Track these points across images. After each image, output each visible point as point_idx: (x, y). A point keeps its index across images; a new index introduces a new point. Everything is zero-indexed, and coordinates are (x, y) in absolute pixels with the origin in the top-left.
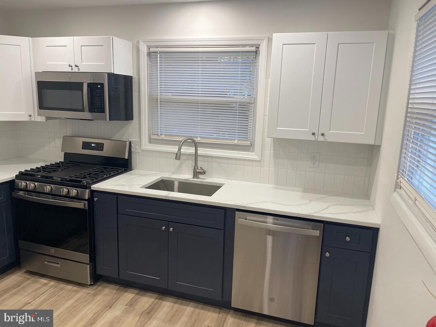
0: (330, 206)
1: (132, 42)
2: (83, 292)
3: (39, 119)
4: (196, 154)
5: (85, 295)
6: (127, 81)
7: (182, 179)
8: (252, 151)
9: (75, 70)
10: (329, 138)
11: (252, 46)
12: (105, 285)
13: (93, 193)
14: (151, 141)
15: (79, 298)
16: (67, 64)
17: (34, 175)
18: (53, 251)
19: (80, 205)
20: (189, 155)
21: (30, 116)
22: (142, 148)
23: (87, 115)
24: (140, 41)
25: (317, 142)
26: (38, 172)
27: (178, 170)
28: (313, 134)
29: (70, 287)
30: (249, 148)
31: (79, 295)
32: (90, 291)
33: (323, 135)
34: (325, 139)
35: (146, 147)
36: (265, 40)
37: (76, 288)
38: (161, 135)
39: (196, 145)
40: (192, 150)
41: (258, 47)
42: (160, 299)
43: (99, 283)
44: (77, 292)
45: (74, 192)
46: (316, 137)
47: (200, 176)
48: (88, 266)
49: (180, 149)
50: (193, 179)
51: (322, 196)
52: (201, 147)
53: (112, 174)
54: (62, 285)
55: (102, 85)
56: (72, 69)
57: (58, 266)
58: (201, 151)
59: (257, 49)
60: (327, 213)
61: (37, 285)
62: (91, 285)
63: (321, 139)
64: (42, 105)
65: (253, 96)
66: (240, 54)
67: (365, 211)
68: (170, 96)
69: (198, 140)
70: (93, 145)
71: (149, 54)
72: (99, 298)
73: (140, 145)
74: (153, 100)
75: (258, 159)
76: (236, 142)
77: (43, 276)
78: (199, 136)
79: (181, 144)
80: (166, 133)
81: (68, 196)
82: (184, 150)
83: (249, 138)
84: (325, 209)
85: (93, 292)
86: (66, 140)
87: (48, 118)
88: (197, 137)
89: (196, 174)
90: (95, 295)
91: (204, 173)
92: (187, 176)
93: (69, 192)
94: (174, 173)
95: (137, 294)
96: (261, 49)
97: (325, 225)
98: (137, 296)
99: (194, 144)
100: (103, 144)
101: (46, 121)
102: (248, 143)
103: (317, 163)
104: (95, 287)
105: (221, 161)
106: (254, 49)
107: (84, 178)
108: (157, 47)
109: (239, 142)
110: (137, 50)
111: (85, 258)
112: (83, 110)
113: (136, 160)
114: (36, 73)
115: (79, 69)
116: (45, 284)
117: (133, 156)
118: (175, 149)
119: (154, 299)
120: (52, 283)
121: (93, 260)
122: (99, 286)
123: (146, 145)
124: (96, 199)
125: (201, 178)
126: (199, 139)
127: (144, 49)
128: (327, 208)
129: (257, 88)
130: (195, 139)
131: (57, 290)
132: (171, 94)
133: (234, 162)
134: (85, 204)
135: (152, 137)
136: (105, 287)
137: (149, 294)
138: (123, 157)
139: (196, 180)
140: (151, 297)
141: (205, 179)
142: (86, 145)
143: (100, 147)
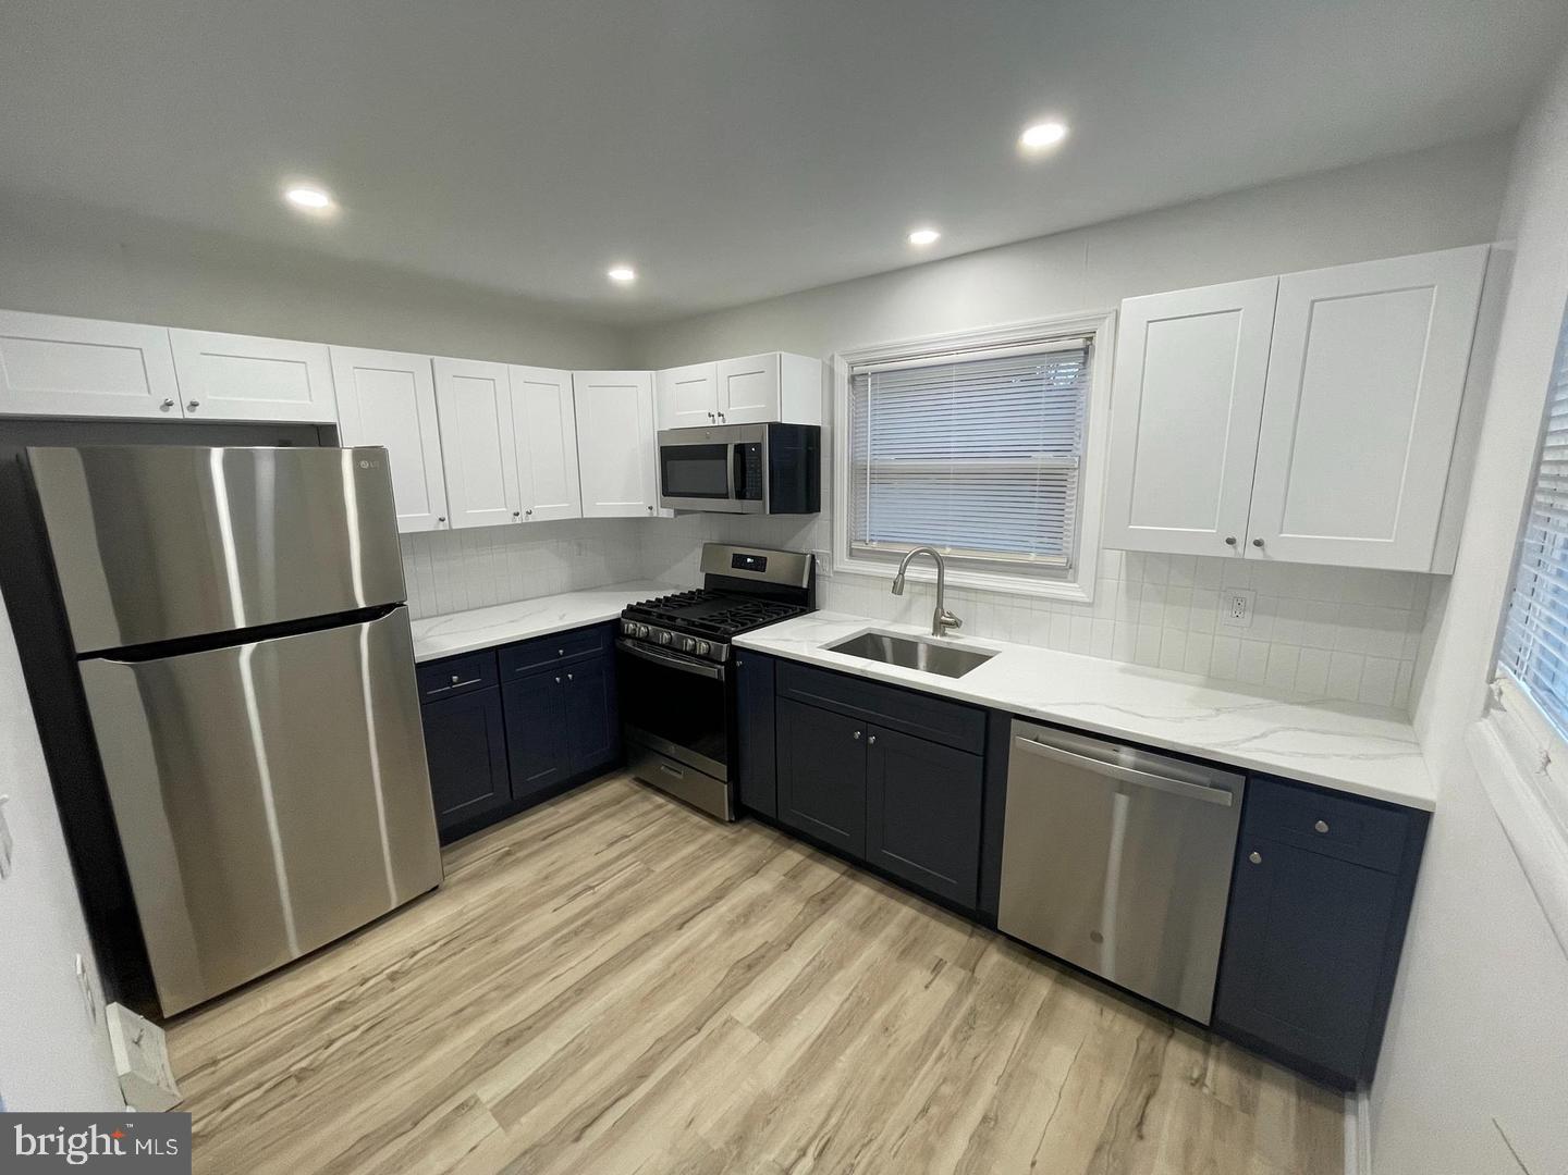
0: (1274, 731)
1: (820, 361)
2: (716, 833)
3: (667, 513)
4: (940, 585)
5: (717, 839)
6: (811, 435)
7: (910, 636)
8: (1072, 579)
9: (719, 422)
10: (1277, 553)
11: (1075, 336)
12: (757, 826)
13: (737, 651)
14: (852, 554)
15: (709, 842)
16: (707, 412)
17: (649, 613)
18: (672, 749)
19: (713, 672)
20: (927, 584)
21: (651, 508)
22: (835, 569)
23: (732, 504)
24: (837, 357)
25: (1241, 562)
26: (656, 606)
27: (903, 616)
28: (1231, 541)
29: (696, 819)
30: (1065, 572)
31: (709, 837)
32: (726, 834)
33: (1258, 543)
34: (1265, 555)
35: (842, 566)
36: (1107, 321)
37: (705, 822)
38: (872, 541)
39: (940, 563)
40: (931, 574)
41: (1092, 338)
42: (852, 877)
43: (747, 821)
44: (706, 830)
45: (703, 647)
46: (1240, 549)
47: (948, 631)
48: (726, 786)
49: (902, 573)
50: (931, 637)
51: (1259, 701)
52: (952, 567)
53: (775, 616)
54: (685, 813)
55: (758, 446)
56: (714, 421)
57: (680, 777)
58: (951, 577)
59: (1089, 343)
60: (1258, 750)
61: (647, 806)
62: (731, 821)
63: (1254, 553)
64: (668, 490)
65: (1077, 453)
66: (1046, 358)
67: (1386, 757)
68: (891, 461)
69: (946, 552)
70: (749, 560)
71: (853, 379)
72: (739, 849)
73: (832, 562)
74: (858, 472)
75: (1087, 600)
76: (1032, 558)
77: (660, 791)
78: (950, 543)
79: (905, 561)
80: (879, 538)
81: (692, 653)
82: (913, 572)
83: (1064, 551)
84: (1255, 737)
85: (733, 836)
86: (708, 549)
87: (678, 512)
88: (944, 547)
89: (939, 626)
90: (735, 842)
91: (956, 624)
92: (918, 628)
93: (695, 646)
94: (895, 621)
95: (810, 856)
96: (1096, 341)
97: (1252, 781)
98: (809, 862)
99: (934, 561)
100: (766, 559)
101: (675, 516)
102: (1060, 561)
103: (1248, 615)
104: (737, 827)
105: (997, 599)
106: (1079, 343)
107: (723, 622)
108: (867, 363)
109: (1039, 559)
110: (830, 373)
111: (721, 770)
112: (726, 496)
113: (826, 590)
114: (658, 432)
115: (724, 421)
116: (660, 806)
117: (819, 583)
118: (892, 571)
119: (838, 875)
120: (671, 806)
121: (734, 778)
122: (745, 827)
123: (843, 563)
124: (739, 663)
125: (950, 636)
126: (948, 550)
127: (842, 371)
128: (1263, 735)
129: (1087, 432)
130: (939, 551)
131: (676, 820)
132: (893, 457)
133: (1027, 603)
134: (719, 671)
135: (855, 545)
136: (755, 831)
137: (833, 862)
138: (799, 585)
139: (939, 638)
140: (836, 870)
141: (958, 637)
142: (739, 561)
143: (760, 564)
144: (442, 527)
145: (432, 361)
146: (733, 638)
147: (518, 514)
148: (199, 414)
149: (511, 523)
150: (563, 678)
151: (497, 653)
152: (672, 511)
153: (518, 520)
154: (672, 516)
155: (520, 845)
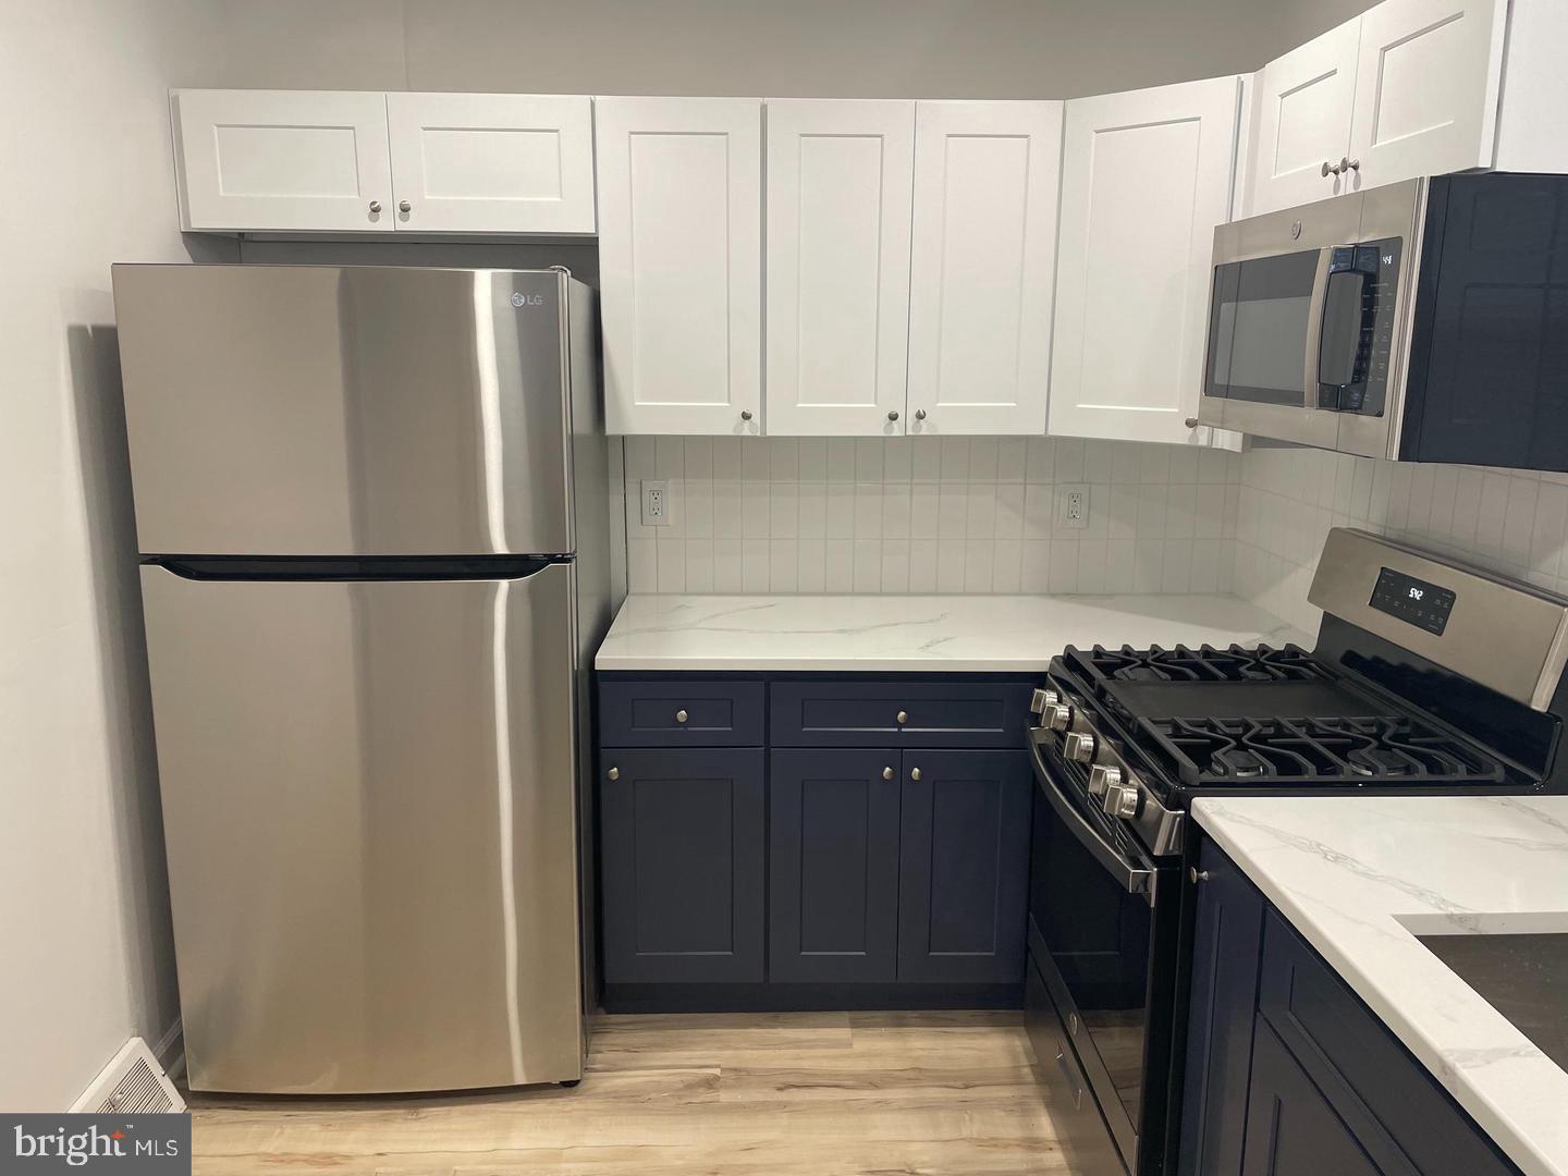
13: (1195, 838)
21: (1193, 424)
56: (1337, 186)
143: (1434, 610)
144: (747, 430)
145: (764, 109)
146: (1197, 801)
147: (893, 417)
148: (416, 224)
149: (881, 433)
150: (901, 772)
151: (768, 685)
152: (1239, 436)
153: (897, 430)
154: (1238, 449)
155: (740, 1076)
